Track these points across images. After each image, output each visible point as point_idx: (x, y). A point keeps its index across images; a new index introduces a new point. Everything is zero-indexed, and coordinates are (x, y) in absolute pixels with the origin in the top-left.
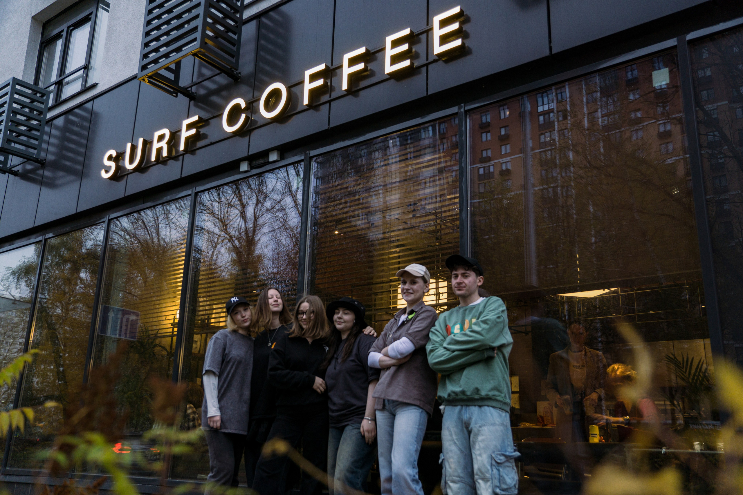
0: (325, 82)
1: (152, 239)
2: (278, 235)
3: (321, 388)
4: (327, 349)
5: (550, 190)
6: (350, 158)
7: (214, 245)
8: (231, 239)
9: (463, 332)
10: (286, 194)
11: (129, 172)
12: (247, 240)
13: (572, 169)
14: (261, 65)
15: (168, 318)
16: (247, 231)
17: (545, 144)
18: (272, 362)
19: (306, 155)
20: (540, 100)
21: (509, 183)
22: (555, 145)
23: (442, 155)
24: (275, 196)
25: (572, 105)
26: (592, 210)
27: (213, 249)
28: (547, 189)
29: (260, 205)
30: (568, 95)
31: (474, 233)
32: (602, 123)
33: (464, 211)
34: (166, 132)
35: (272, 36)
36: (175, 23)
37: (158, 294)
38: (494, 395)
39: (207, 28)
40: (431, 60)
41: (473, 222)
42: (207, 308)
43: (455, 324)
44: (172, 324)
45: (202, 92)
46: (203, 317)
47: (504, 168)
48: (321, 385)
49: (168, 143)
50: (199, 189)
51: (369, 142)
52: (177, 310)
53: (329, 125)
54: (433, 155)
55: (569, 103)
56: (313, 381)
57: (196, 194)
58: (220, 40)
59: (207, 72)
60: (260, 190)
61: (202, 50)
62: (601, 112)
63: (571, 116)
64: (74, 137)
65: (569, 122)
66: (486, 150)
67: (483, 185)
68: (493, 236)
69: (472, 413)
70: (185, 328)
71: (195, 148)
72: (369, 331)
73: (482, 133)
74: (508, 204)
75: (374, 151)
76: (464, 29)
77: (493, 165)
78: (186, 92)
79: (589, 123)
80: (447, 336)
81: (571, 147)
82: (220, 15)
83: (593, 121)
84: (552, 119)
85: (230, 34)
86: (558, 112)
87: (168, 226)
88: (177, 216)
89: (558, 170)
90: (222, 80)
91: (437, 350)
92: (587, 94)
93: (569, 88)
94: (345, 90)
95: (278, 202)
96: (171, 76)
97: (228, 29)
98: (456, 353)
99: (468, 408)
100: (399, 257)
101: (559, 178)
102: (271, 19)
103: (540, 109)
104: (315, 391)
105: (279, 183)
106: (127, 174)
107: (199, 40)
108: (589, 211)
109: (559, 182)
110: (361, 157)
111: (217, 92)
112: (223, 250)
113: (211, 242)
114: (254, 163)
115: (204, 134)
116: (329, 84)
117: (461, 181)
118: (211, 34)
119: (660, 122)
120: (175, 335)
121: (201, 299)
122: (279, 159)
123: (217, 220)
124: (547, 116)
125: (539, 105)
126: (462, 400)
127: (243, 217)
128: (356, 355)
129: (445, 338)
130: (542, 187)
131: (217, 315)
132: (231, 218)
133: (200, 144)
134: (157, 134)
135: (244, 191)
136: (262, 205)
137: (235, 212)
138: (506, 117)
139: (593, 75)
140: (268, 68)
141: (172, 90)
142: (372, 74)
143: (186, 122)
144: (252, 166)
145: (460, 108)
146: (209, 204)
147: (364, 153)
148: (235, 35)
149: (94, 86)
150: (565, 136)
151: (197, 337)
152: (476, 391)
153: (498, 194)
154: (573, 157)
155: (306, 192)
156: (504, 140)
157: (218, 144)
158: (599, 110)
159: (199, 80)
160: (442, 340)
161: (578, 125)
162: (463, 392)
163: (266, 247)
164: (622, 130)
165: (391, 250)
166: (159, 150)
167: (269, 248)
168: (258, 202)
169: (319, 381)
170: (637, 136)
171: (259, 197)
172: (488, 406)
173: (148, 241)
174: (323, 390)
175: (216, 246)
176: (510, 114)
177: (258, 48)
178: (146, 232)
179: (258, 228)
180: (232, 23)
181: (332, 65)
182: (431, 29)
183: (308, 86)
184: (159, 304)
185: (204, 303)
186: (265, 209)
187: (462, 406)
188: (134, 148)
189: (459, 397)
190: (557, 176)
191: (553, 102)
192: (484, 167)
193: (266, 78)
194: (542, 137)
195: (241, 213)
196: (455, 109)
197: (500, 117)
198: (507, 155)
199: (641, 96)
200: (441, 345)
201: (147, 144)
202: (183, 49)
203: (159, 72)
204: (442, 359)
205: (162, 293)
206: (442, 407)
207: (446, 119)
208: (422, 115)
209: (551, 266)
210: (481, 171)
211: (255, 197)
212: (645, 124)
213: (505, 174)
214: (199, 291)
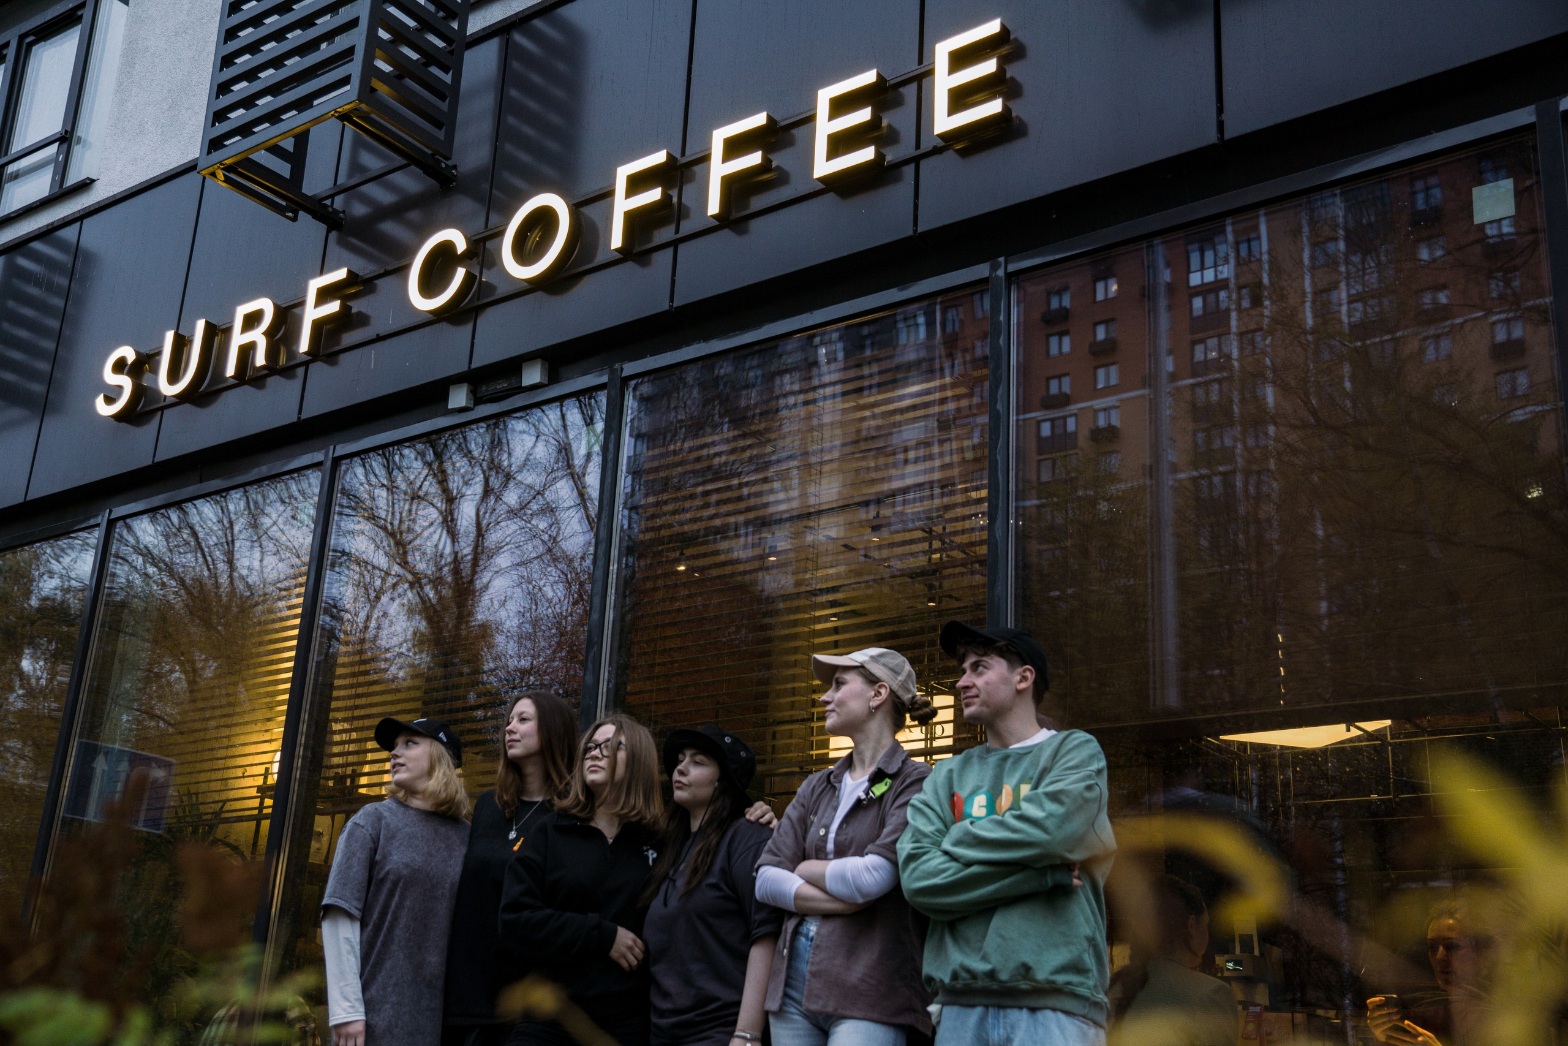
0: (664, 193)
1: (214, 576)
2: (535, 576)
3: (631, 958)
4: (652, 855)
5: (1217, 480)
6: (721, 387)
7: (373, 595)
8: (416, 582)
9: (996, 817)
10: (560, 474)
11: (168, 402)
12: (457, 584)
13: (1271, 430)
14: (509, 148)
15: (251, 771)
16: (456, 560)
17: (1207, 365)
18: (511, 890)
19: (612, 372)
20: (1195, 258)
21: (1114, 460)
22: (1231, 368)
23: (948, 380)
24: (530, 478)
25: (1276, 269)
26: (1320, 533)
27: (368, 606)
28: (1209, 477)
29: (492, 500)
30: (1265, 247)
31: (1022, 582)
32: (1349, 317)
33: (999, 523)
34: (266, 305)
35: (536, 79)
36: (296, 37)
37: (226, 711)
38: (1069, 983)
39: (378, 52)
40: (926, 146)
41: (1021, 551)
42: (352, 747)
43: (974, 792)
44: (260, 789)
45: (359, 210)
46: (340, 770)
47: (1102, 422)
48: (630, 948)
49: (269, 334)
50: (342, 450)
51: (769, 345)
52: (275, 751)
53: (672, 300)
54: (928, 381)
55: (1266, 266)
56: (612, 937)
57: (337, 461)
58: (408, 82)
59: (372, 162)
60: (492, 461)
61: (363, 106)
62: (1348, 290)
63: (1271, 299)
64: (28, 312)
65: (1267, 312)
66: (1059, 377)
67: (1049, 463)
68: (1070, 591)
69: (1012, 1027)
70: (293, 798)
71: (337, 348)
72: (758, 813)
73: (1048, 336)
74: (1110, 510)
75: (781, 373)
76: (1008, 75)
77: (1075, 415)
78: (318, 209)
79: (1315, 316)
80: (954, 822)
81: (1269, 374)
82: (412, 23)
83: (1325, 311)
84: (1223, 306)
85: (434, 70)
86: (1240, 288)
87: (256, 544)
88: (280, 521)
89: (1237, 430)
90: (409, 182)
91: (925, 858)
92: (1314, 245)
93: (1268, 222)
94: (714, 217)
95: (538, 493)
96: (284, 169)
97: (430, 56)
98: (974, 869)
99: (1002, 1013)
100: (836, 630)
101: (1238, 451)
102: (537, 37)
103: (1195, 279)
104: (616, 965)
105: (541, 446)
106: (162, 409)
107: (356, 81)
108: (1315, 535)
109: (1239, 460)
110: (746, 387)
111: (395, 212)
112: (394, 608)
113: (366, 589)
114: (484, 388)
115: (360, 314)
116: (675, 200)
117: (993, 445)
118: (386, 68)
119: (1495, 318)
120: (266, 817)
121: (336, 727)
122: (546, 382)
123: (382, 534)
124: (1211, 298)
125: (1193, 268)
126: (986, 992)
127: (448, 527)
128: (723, 871)
129: (947, 828)
130: (1195, 473)
131: (376, 767)
132: (418, 529)
133: (349, 338)
134: (243, 310)
135: (454, 464)
136: (498, 498)
137: (429, 514)
138: (1111, 295)
139: (1327, 193)
140: (524, 157)
141: (284, 203)
142: (782, 178)
143: (315, 285)
144: (478, 396)
145: (994, 268)
146: (363, 492)
147: (757, 377)
148: (447, 72)
149: (86, 185)
150: (1254, 347)
151: (322, 823)
152: (1022, 971)
153: (1085, 488)
154: (1275, 400)
155: (610, 465)
156: (1103, 353)
157: (394, 340)
158: (1343, 286)
159: (353, 182)
160: (938, 831)
161: (1288, 321)
162: (991, 974)
163: (503, 603)
164: (1398, 334)
165: (818, 614)
166: (247, 351)
167: (513, 607)
168: (487, 491)
169: (625, 937)
170: (1437, 350)
171: (492, 479)
172: (1054, 1010)
173: (206, 581)
174: (634, 962)
175: (378, 598)
176: (1119, 291)
177: (503, 107)
178: (201, 560)
179: (484, 557)
180: (441, 44)
181: (683, 154)
182: (930, 73)
183: (623, 204)
184: (229, 737)
185: (344, 737)
186: (505, 508)
187: (987, 1007)
188: (181, 344)
189: (980, 984)
190: (1235, 447)
191: (1226, 261)
192: (1052, 420)
193: (518, 183)
194: (1199, 350)
195: (445, 521)
196: (982, 270)
197: (1095, 296)
198: (1109, 390)
199: (1448, 253)
200: (938, 844)
201: (217, 334)
202: (316, 103)
203: (254, 157)
204: (937, 880)
205: (238, 710)
206: (933, 1008)
207: (959, 294)
208: (901, 282)
209: (1217, 672)
210: (1046, 430)
211: (480, 478)
212: (1459, 321)
213: (1106, 437)
214: (334, 705)
